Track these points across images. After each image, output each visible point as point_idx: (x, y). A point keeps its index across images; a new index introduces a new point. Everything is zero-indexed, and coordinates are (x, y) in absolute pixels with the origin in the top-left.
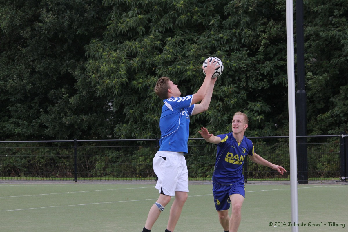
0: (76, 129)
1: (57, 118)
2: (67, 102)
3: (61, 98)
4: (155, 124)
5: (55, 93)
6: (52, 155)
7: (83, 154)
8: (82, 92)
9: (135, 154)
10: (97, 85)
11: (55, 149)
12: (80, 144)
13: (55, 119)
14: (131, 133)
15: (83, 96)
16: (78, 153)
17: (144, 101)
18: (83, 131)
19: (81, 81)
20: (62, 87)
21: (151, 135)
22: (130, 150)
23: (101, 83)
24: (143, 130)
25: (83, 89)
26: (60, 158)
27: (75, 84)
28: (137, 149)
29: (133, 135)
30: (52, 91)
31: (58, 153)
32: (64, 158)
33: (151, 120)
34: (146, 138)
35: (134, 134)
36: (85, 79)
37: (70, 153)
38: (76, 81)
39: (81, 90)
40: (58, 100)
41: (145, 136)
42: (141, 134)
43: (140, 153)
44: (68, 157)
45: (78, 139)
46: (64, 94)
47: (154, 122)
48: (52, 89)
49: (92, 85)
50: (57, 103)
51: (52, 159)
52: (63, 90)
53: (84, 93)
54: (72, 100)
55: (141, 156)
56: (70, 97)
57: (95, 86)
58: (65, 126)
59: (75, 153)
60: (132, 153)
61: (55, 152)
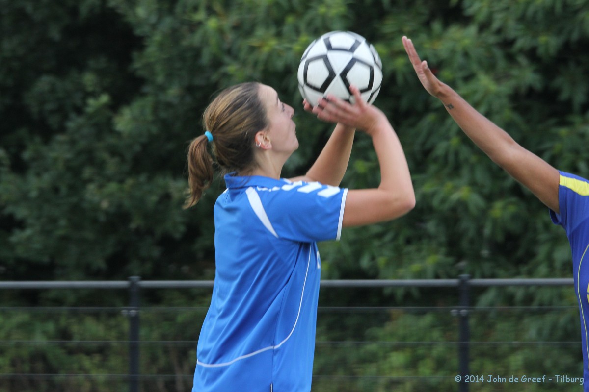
0: (138, 232)
1: (64, 190)
2: (104, 127)
3: (79, 111)
4: (457, 220)
5: (53, 90)
6: (40, 341)
7: (164, 337)
8: (162, 88)
9: (374, 339)
10: (227, 59)
11: (50, 317)
12: (153, 297)
13: (56, 190)
14: (358, 255)
15: (169, 105)
16: (143, 332)
17: (413, 125)
18: (167, 242)
19: (161, 46)
20: (82, 68)
21: (439, 265)
22: (351, 321)
23: (243, 55)
24: (409, 241)
25: (170, 76)
26: (71, 352)
27: (135, 54)
28: (383, 320)
29: (365, 262)
30: (44, 83)
31: (64, 334)
32: (89, 353)
33: (443, 201)
34: (420, 275)
35: (373, 258)
36: (174, 36)
37: (114, 333)
38: (139, 43)
39: (160, 79)
40: (66, 117)
41: (416, 267)
42: (399, 260)
43: (392, 334)
44: (103, 350)
45: (144, 277)
46: (94, 95)
47: (454, 210)
48: (39, 73)
49: (205, 58)
50: (62, 130)
51: (39, 356)
52: (89, 79)
53: (173, 93)
54: (124, 121)
55: (397, 348)
56: (115, 106)
57: (217, 64)
58: (95, 221)
59: (134, 333)
60: (359, 335)
61: (51, 327)
